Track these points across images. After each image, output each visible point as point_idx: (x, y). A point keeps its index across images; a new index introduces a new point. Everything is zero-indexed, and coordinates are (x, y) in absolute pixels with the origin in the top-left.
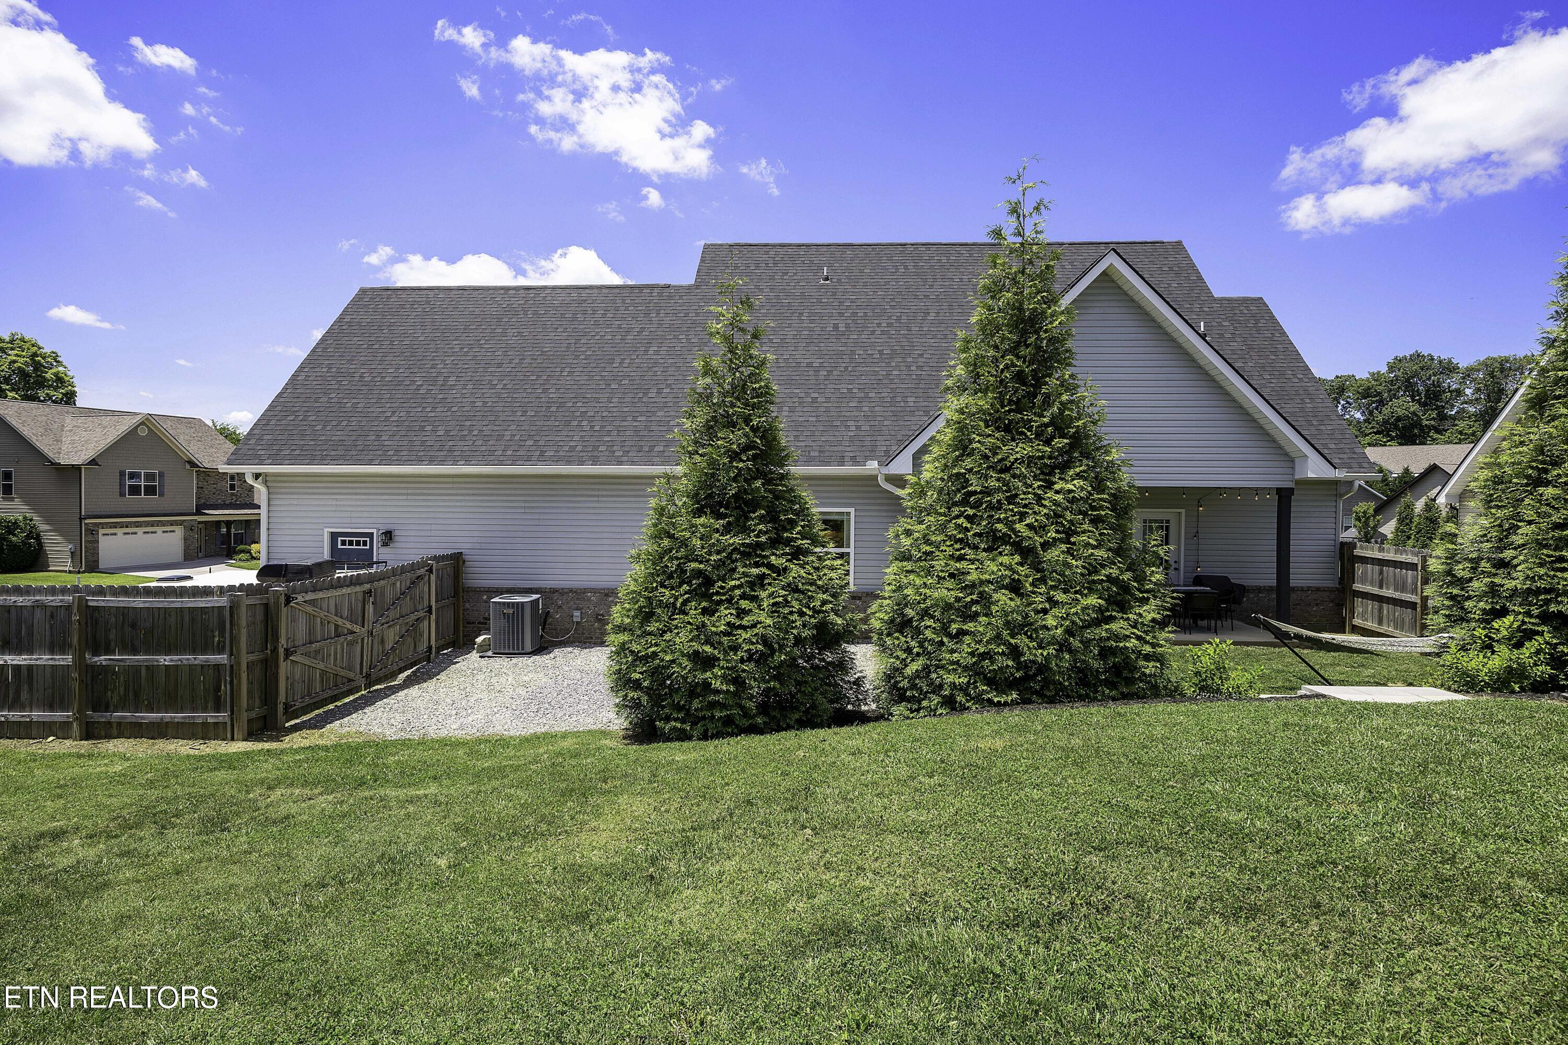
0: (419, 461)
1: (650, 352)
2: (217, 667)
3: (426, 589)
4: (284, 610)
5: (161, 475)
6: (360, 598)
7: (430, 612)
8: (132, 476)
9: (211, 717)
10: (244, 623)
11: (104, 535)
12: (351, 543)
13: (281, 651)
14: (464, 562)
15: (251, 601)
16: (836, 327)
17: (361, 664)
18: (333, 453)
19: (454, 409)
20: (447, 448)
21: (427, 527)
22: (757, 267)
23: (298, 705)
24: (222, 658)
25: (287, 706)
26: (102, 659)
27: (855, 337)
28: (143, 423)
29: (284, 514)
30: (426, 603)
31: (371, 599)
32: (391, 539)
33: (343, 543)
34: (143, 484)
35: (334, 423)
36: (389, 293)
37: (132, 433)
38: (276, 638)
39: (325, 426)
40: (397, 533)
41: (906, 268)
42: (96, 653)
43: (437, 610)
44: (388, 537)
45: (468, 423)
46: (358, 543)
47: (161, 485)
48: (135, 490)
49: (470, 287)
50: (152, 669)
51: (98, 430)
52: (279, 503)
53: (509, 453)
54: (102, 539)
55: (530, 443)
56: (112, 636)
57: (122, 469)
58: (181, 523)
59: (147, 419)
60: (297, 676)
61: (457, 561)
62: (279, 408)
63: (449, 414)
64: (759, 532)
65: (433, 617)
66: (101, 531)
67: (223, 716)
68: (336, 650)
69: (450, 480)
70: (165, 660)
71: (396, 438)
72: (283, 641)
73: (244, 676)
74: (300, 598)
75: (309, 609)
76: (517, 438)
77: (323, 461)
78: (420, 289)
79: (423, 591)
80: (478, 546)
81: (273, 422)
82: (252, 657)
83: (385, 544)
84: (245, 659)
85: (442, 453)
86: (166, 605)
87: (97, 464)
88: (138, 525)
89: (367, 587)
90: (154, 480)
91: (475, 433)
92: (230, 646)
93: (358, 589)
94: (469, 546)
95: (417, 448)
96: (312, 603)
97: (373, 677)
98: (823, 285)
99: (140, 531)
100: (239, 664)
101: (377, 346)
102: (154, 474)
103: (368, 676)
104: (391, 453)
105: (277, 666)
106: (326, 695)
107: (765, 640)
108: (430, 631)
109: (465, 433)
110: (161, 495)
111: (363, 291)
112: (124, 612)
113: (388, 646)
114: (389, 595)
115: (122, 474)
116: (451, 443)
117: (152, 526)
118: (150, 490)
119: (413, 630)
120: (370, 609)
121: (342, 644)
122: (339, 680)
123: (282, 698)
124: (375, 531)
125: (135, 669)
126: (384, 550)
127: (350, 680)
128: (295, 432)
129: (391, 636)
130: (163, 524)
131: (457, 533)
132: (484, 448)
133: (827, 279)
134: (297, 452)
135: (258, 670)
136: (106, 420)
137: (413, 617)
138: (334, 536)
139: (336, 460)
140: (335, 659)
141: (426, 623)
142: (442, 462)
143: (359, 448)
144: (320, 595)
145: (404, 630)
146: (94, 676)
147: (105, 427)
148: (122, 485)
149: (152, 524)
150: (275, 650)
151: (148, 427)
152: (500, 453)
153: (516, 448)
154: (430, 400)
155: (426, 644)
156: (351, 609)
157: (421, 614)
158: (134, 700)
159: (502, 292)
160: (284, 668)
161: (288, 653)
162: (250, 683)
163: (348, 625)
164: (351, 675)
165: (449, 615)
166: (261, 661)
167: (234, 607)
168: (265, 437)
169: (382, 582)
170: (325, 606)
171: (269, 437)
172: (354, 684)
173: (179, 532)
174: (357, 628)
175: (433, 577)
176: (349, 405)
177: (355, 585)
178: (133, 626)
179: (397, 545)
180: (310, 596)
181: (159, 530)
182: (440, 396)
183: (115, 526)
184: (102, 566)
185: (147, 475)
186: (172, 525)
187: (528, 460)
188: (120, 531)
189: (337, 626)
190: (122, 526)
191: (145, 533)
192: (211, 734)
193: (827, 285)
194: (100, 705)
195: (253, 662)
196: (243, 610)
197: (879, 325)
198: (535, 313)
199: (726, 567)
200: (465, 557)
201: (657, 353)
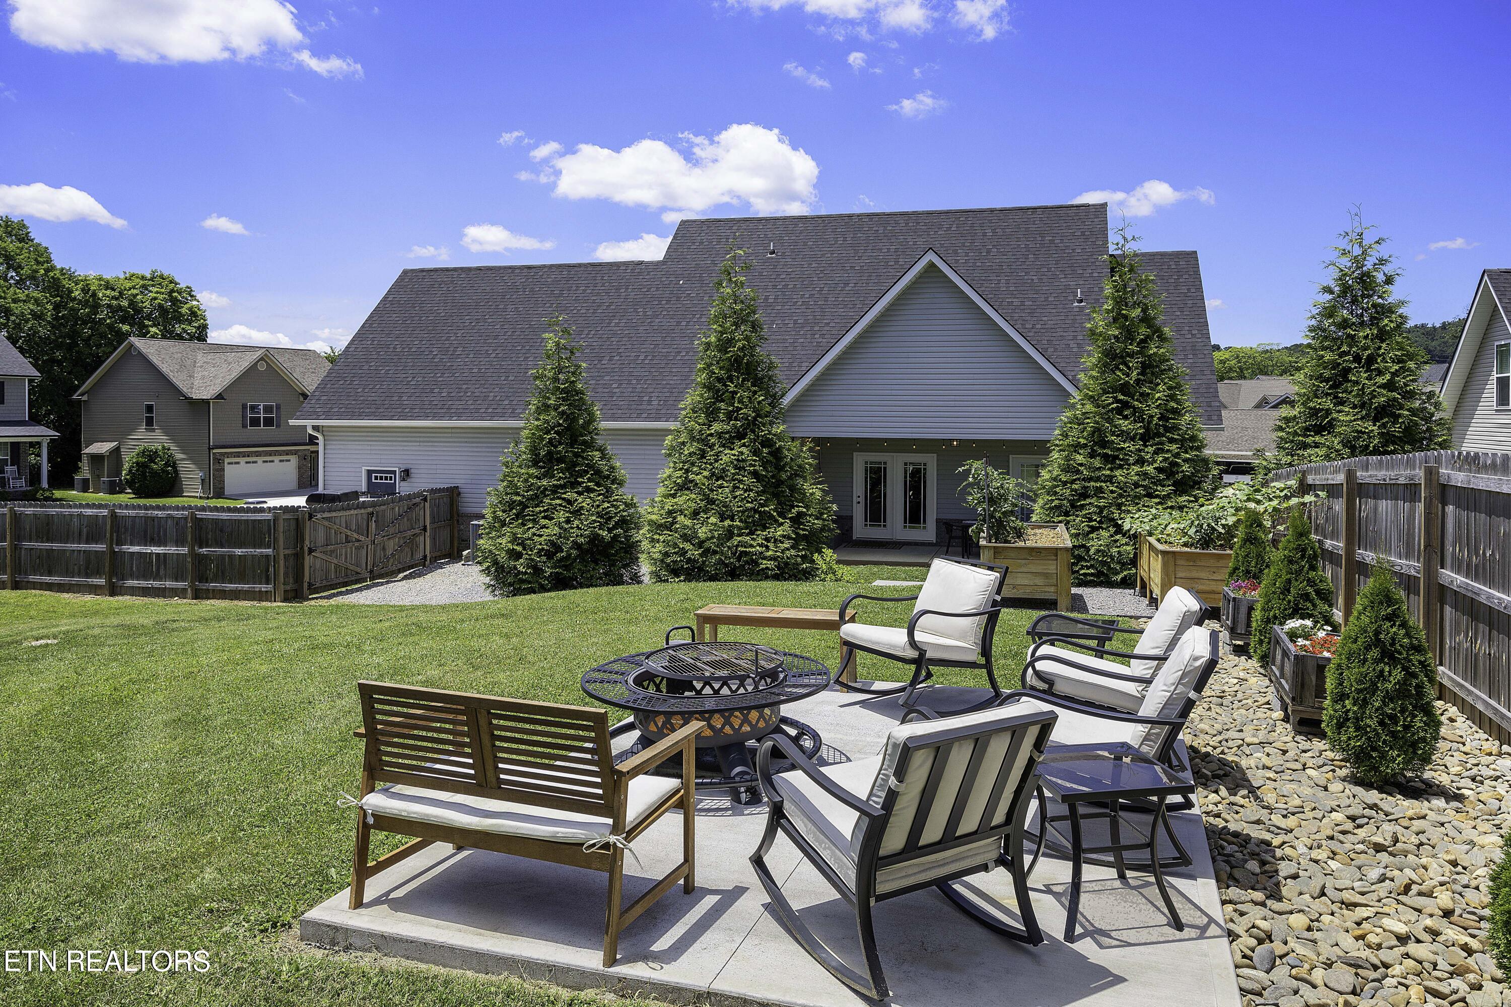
0: (426, 417)
1: (613, 324)
2: (267, 556)
3: (422, 513)
4: (308, 523)
5: (278, 407)
6: (365, 517)
7: (425, 529)
8: (253, 408)
9: (264, 587)
10: (281, 530)
11: (229, 463)
12: (381, 478)
13: (306, 549)
14: (459, 493)
15: (287, 516)
16: (767, 298)
17: (367, 563)
18: (367, 410)
19: (457, 375)
20: (447, 406)
21: (434, 467)
22: (719, 242)
23: (318, 585)
24: (269, 551)
25: (310, 585)
26: (204, 550)
27: (779, 308)
28: (262, 359)
29: (334, 456)
30: (422, 524)
31: (374, 519)
32: (408, 475)
33: (376, 478)
34: (262, 416)
35: (371, 387)
36: (424, 274)
37: (253, 367)
38: (303, 541)
39: (364, 389)
40: (412, 471)
41: (845, 239)
42: (201, 547)
43: (431, 529)
44: (406, 474)
45: (465, 386)
46: (386, 478)
47: (278, 417)
48: (255, 422)
49: (485, 267)
50: (232, 557)
51: (225, 366)
52: (333, 447)
53: (490, 410)
54: (227, 468)
55: (506, 402)
56: (210, 537)
57: (244, 402)
58: (295, 453)
59: (266, 355)
60: (318, 565)
61: (453, 493)
62: (334, 375)
63: (452, 378)
64: (559, 477)
65: (428, 534)
66: (227, 460)
67: (270, 587)
68: (346, 552)
69: (450, 430)
70: (239, 552)
71: (412, 399)
72: (307, 542)
73: (282, 563)
74: (319, 516)
75: (326, 523)
76: (498, 398)
77: (360, 416)
78: (447, 270)
79: (419, 515)
80: (469, 482)
81: (329, 386)
82: (287, 552)
83: (404, 480)
84: (282, 552)
85: (443, 411)
86: (239, 518)
87: (223, 399)
88: (258, 454)
89: (370, 510)
90: (272, 412)
91: (469, 394)
92: (273, 544)
93: (363, 511)
94: (463, 481)
95: (426, 407)
96: (328, 519)
97: (376, 573)
98: (769, 258)
99: (260, 460)
100: (278, 554)
101: (409, 322)
102: (272, 407)
103: (371, 572)
104: (407, 410)
105: (303, 559)
106: (338, 581)
107: (553, 544)
108: (425, 545)
109: (462, 394)
110: (278, 426)
111: (405, 272)
112: (216, 521)
113: (389, 552)
114: (389, 515)
115: (244, 407)
116: (450, 403)
117: (270, 455)
118: (269, 422)
119: (411, 543)
120: (373, 525)
121: (351, 548)
122: (349, 572)
123: (307, 579)
124: (397, 469)
125: (222, 557)
126: (402, 483)
127: (357, 573)
128: (343, 394)
129: (391, 546)
130: (279, 453)
131: (455, 472)
132: (472, 407)
133: (773, 253)
134: (343, 410)
135: (292, 561)
136: (231, 356)
137: (409, 533)
138: (369, 473)
139: (369, 416)
140: (346, 558)
141: (422, 538)
142: (441, 418)
143: (386, 406)
144: (334, 514)
145: (402, 542)
146: (200, 561)
147: (230, 363)
148: (244, 417)
149: (270, 454)
150: (302, 548)
151: (266, 362)
152: (483, 410)
153: (495, 406)
154: (441, 367)
155: (422, 554)
156: (357, 525)
157: (417, 531)
158: (221, 576)
159: (510, 271)
160: (308, 560)
161: (311, 551)
162: (286, 567)
163: (355, 535)
164: (359, 570)
165: (445, 534)
166: (294, 554)
167: (275, 520)
168: (323, 398)
169: (382, 507)
170: (338, 521)
171: (325, 398)
172: (360, 576)
173: (294, 460)
174: (362, 538)
175: (427, 505)
176: (383, 372)
177: (360, 508)
178: (221, 531)
179: (413, 480)
180: (326, 515)
181: (276, 459)
182: (449, 364)
183: (238, 455)
184: (227, 492)
185: (265, 407)
186: (287, 454)
187: (502, 416)
188: (242, 460)
189: (347, 536)
190: (244, 455)
191: (264, 462)
192: (264, 598)
193: (772, 258)
194: (203, 579)
195: (288, 555)
196: (281, 521)
197: (803, 296)
198: (532, 290)
199: (537, 499)
200: (461, 490)
201: (617, 325)
